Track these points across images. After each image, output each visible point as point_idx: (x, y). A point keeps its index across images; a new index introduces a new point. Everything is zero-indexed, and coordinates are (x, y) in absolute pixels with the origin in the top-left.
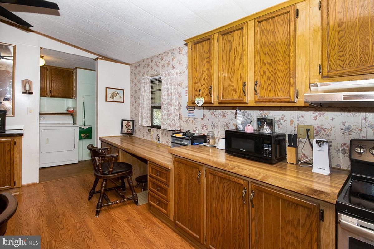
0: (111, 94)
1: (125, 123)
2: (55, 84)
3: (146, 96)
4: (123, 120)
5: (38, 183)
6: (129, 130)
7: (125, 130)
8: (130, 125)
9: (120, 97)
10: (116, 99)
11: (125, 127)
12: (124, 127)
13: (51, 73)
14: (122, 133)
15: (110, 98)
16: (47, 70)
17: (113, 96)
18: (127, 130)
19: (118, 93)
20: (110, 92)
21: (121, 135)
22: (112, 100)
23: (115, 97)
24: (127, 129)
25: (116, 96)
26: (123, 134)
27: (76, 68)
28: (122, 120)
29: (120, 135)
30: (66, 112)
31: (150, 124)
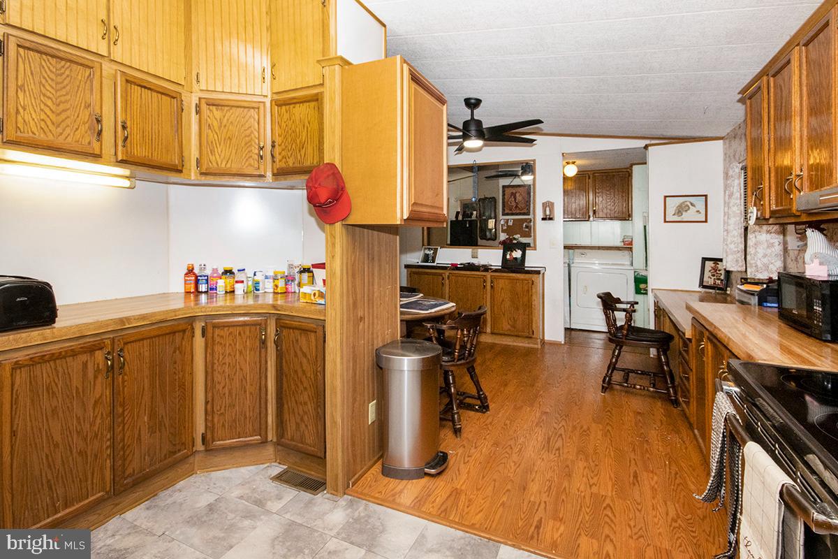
0: (675, 208)
1: (709, 265)
2: (601, 199)
3: (734, 206)
4: (705, 260)
5: (563, 343)
6: (718, 279)
7: (709, 280)
8: (720, 270)
9: (698, 211)
10: (685, 216)
11: (710, 274)
12: (707, 274)
13: (594, 181)
14: (702, 285)
15: (674, 215)
16: (589, 178)
17: (679, 211)
18: (712, 280)
19: (692, 204)
20: (673, 204)
21: (700, 289)
22: (679, 219)
23: (684, 213)
24: (713, 278)
25: (686, 211)
26: (704, 287)
27: (632, 166)
28: (703, 258)
29: (696, 288)
30: (621, 245)
31: (742, 266)
